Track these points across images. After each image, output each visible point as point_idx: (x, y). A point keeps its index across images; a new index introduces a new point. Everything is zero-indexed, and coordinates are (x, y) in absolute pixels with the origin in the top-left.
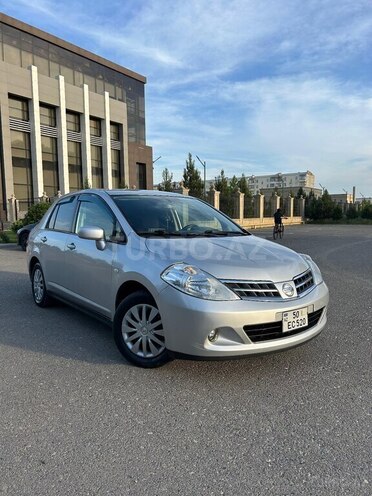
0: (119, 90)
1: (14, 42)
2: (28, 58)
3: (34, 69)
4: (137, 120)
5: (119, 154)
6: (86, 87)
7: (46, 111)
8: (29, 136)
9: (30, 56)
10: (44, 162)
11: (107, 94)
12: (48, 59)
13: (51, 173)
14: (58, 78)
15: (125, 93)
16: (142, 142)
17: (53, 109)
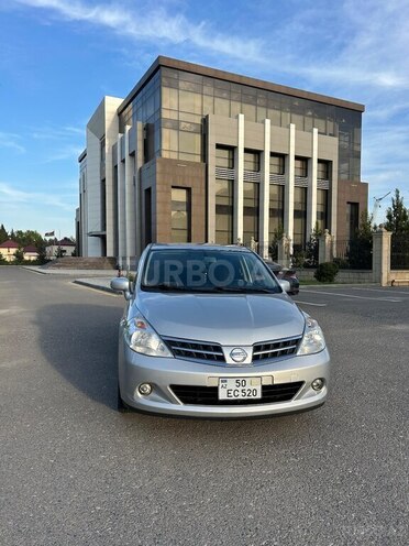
0: (331, 124)
1: (225, 95)
2: (236, 106)
3: (241, 117)
4: (351, 155)
5: (326, 195)
6: (293, 126)
7: (251, 157)
8: (233, 183)
9: (239, 104)
10: (245, 208)
11: (316, 130)
12: (256, 105)
13: (251, 219)
14: (264, 122)
15: (338, 126)
16: (355, 179)
17: (257, 154)
